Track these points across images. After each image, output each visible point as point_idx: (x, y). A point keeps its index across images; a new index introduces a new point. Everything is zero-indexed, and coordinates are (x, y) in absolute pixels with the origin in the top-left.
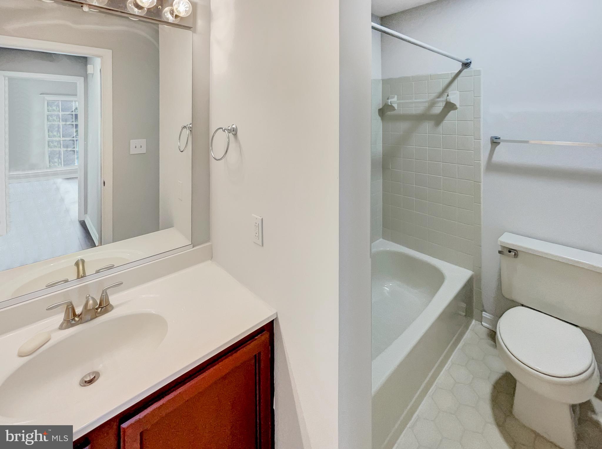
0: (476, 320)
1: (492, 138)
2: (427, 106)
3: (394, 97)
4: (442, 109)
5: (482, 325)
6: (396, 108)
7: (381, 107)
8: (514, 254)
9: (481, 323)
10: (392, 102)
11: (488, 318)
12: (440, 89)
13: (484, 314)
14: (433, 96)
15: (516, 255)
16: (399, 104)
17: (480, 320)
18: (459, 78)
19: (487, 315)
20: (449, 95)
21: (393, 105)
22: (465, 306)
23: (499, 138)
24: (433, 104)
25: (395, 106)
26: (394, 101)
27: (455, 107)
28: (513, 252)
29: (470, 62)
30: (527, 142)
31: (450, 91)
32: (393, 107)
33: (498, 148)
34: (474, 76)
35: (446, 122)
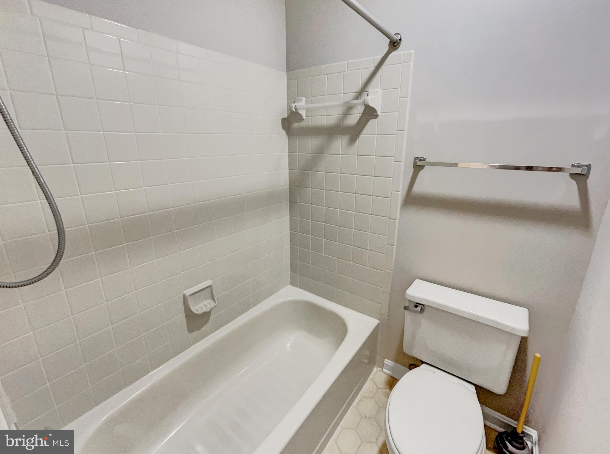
0: (378, 367)
1: (416, 159)
2: (342, 114)
3: (300, 101)
4: (359, 116)
5: (383, 371)
6: (304, 117)
7: (286, 116)
8: (420, 308)
9: (382, 370)
10: (298, 107)
11: (389, 365)
12: (358, 87)
13: (386, 361)
14: (349, 97)
15: (422, 310)
16: (308, 111)
17: (382, 366)
18: (383, 68)
19: (388, 363)
20: (369, 95)
21: (300, 112)
22: (368, 354)
23: (424, 160)
24: (349, 109)
25: (303, 113)
26: (301, 105)
27: (375, 114)
28: (420, 307)
29: (400, 40)
30: (455, 165)
31: (371, 89)
32: (301, 115)
33: (422, 174)
34: (403, 63)
35: (363, 138)
